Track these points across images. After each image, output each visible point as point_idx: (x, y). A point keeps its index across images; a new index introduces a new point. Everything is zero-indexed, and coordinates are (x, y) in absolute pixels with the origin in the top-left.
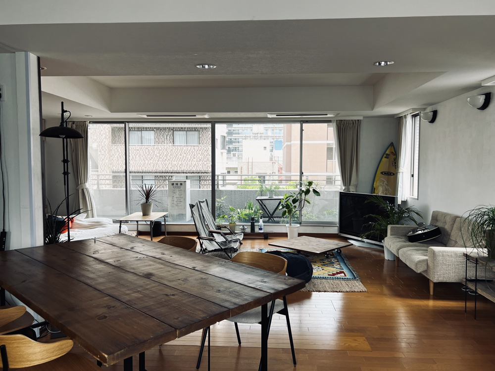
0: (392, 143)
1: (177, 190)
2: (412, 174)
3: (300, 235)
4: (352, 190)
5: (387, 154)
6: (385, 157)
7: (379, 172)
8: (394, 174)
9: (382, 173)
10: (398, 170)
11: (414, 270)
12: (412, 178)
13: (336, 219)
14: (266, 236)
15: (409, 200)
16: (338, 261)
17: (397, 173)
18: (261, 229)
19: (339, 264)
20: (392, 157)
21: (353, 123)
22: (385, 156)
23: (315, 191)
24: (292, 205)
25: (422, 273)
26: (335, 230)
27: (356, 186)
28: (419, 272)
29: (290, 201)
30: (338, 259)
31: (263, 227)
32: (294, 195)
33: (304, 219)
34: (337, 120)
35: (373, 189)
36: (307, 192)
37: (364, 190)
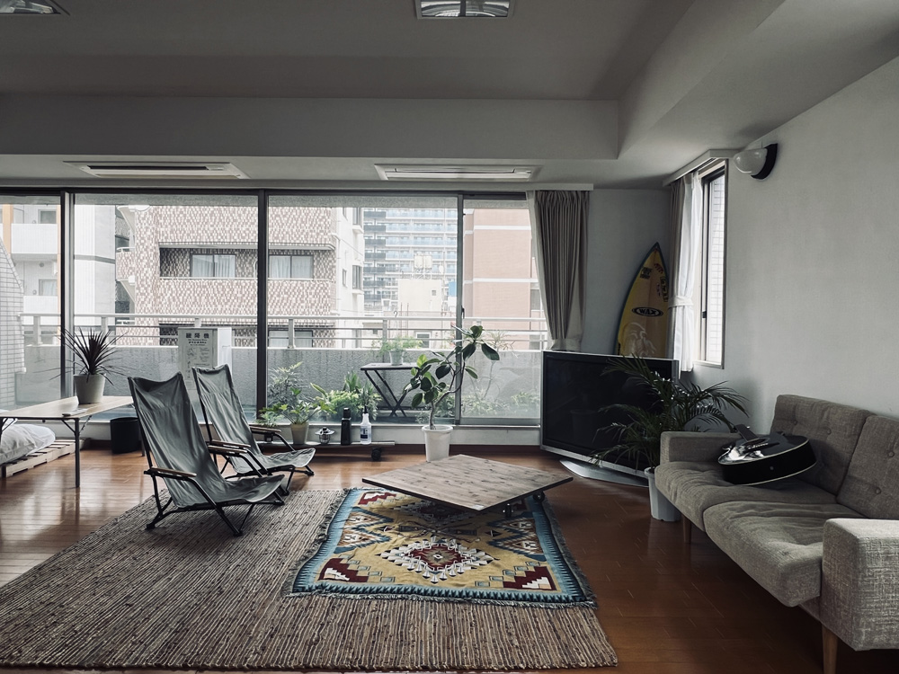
0: (657, 244)
1: (197, 350)
2: (704, 310)
3: (455, 450)
4: (571, 348)
5: (646, 270)
6: (643, 276)
7: (628, 310)
8: (660, 313)
9: (635, 311)
10: (673, 301)
11: (775, 595)
12: (703, 319)
13: (536, 413)
14: (378, 454)
15: (697, 369)
16: (533, 530)
17: (671, 309)
18: (364, 437)
19: (536, 540)
20: (657, 276)
21: (573, 199)
22: (641, 272)
23: (486, 349)
24: (435, 383)
25: (805, 608)
26: (532, 438)
27: (580, 340)
28: (792, 603)
29: (432, 371)
30: (533, 521)
31: (369, 432)
32: (440, 358)
33: (467, 413)
34: (536, 191)
35: (616, 346)
36: (470, 350)
37: (597, 348)
